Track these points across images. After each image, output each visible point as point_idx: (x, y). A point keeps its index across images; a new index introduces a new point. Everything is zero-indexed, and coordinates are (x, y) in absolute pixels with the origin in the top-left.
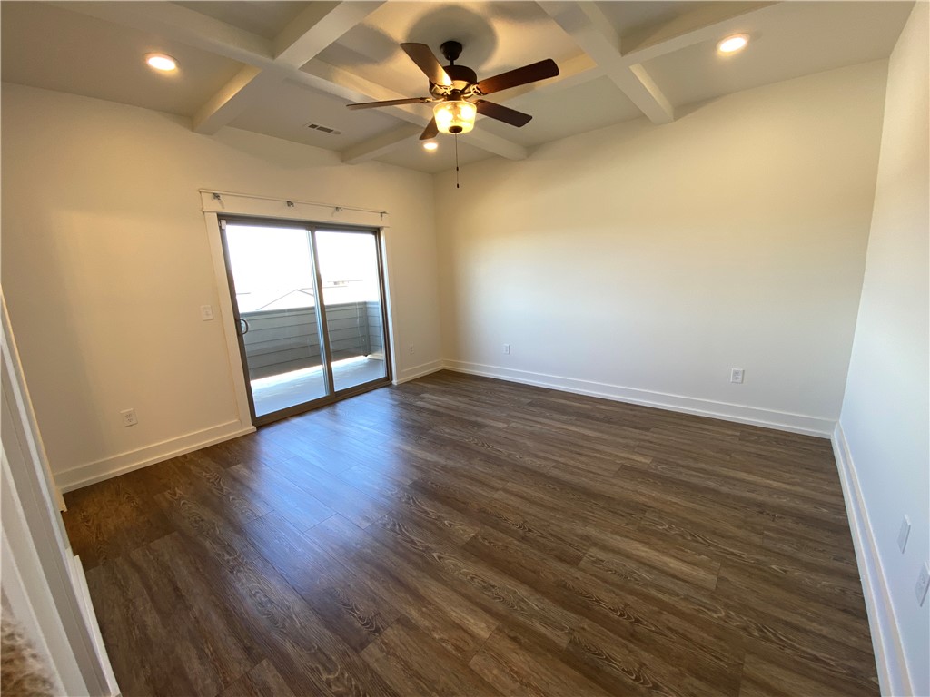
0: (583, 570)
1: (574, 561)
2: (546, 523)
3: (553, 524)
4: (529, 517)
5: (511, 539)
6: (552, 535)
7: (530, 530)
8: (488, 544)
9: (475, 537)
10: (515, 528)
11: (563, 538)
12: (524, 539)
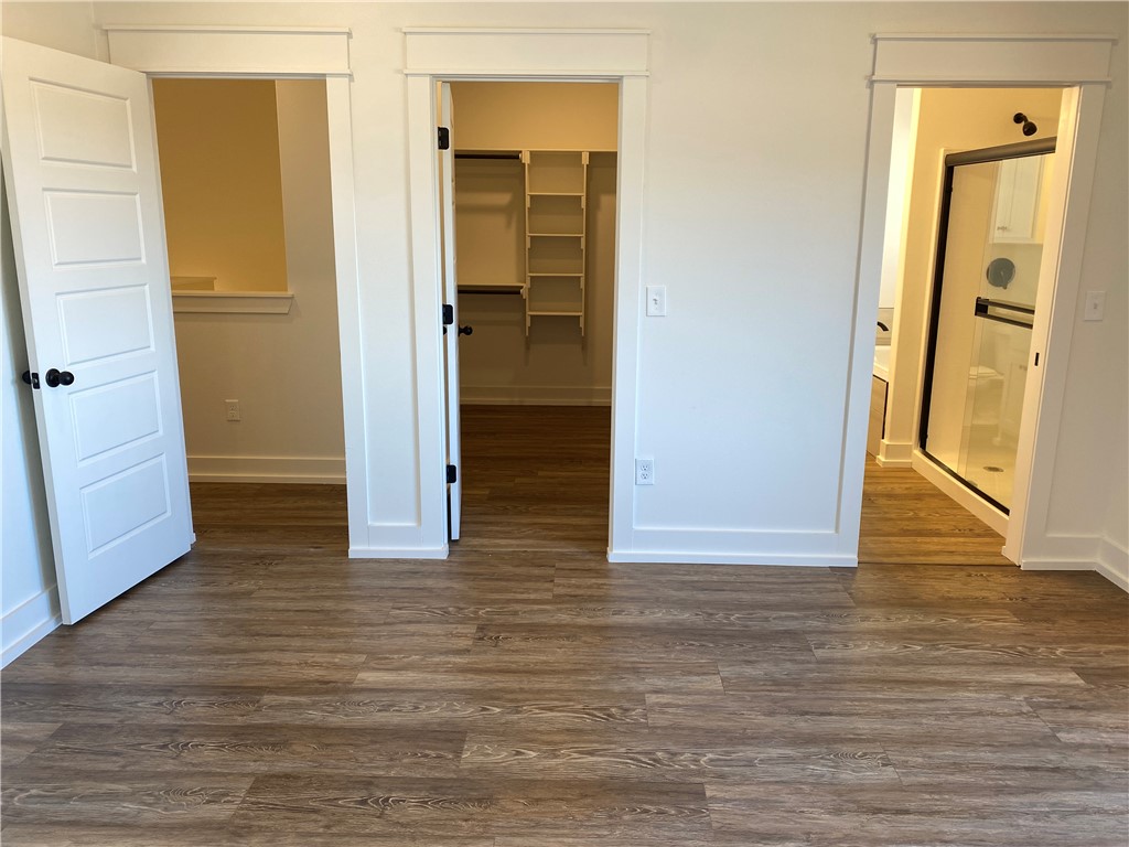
0: (244, 775)
1: (261, 783)
2: (334, 830)
3: (319, 835)
4: (376, 829)
5: (392, 774)
6: (315, 811)
7: (364, 802)
8: (427, 752)
9: (458, 753)
10: (395, 795)
11: (289, 814)
12: (369, 783)
